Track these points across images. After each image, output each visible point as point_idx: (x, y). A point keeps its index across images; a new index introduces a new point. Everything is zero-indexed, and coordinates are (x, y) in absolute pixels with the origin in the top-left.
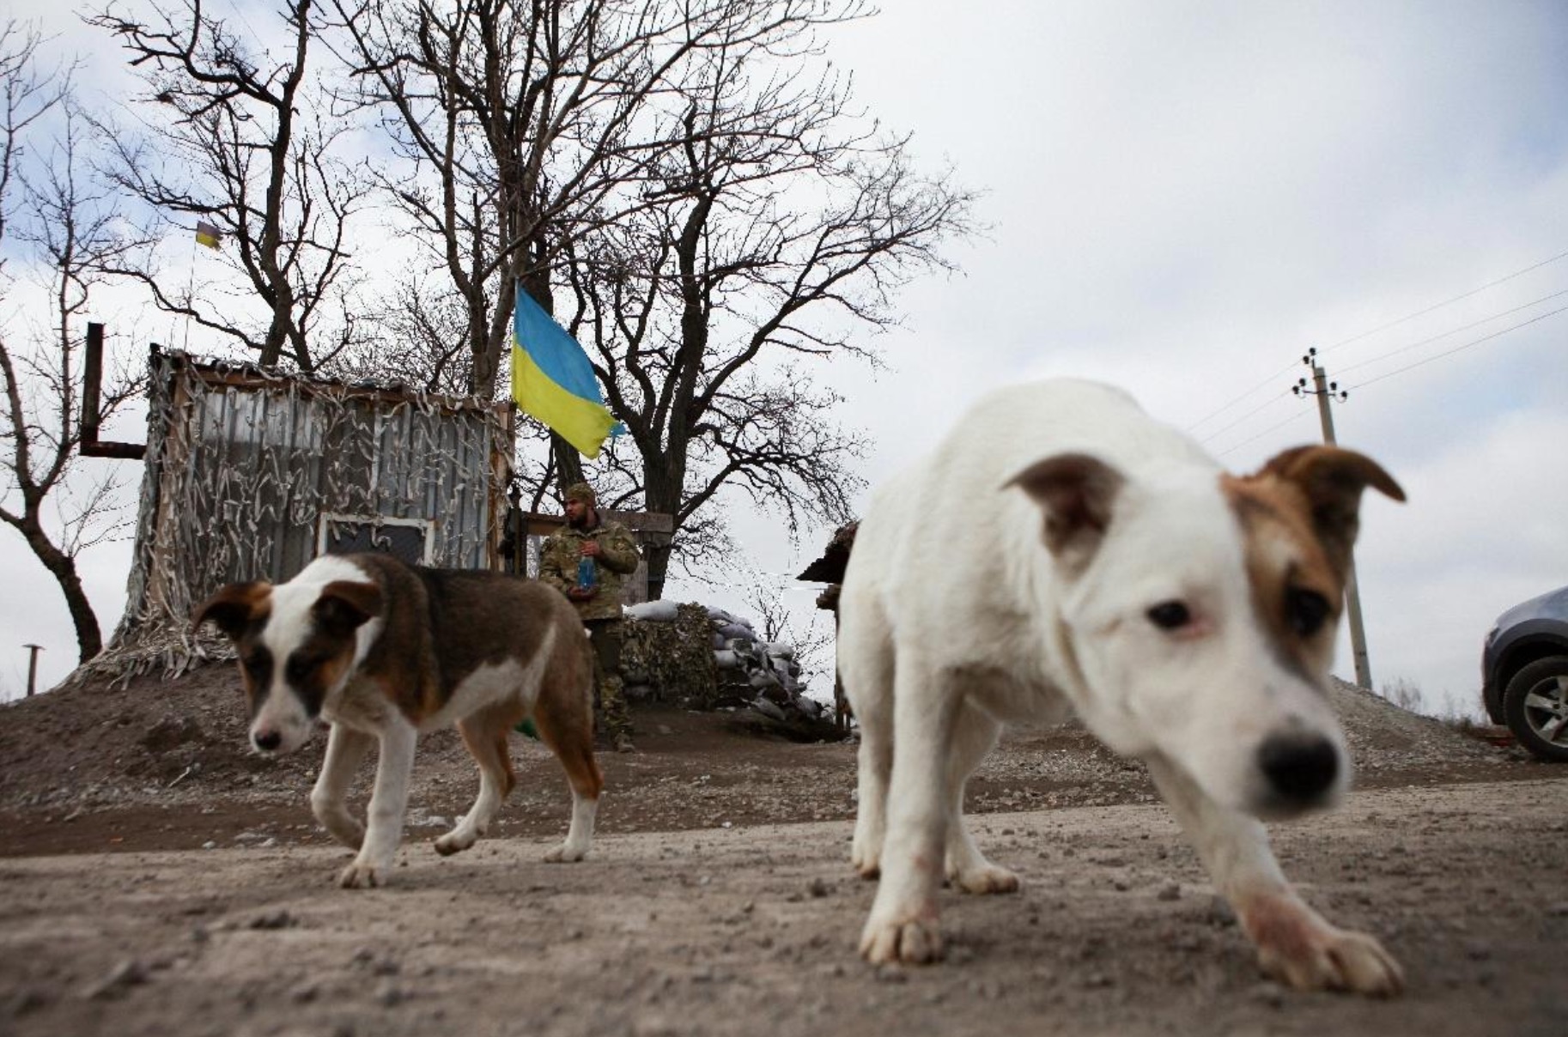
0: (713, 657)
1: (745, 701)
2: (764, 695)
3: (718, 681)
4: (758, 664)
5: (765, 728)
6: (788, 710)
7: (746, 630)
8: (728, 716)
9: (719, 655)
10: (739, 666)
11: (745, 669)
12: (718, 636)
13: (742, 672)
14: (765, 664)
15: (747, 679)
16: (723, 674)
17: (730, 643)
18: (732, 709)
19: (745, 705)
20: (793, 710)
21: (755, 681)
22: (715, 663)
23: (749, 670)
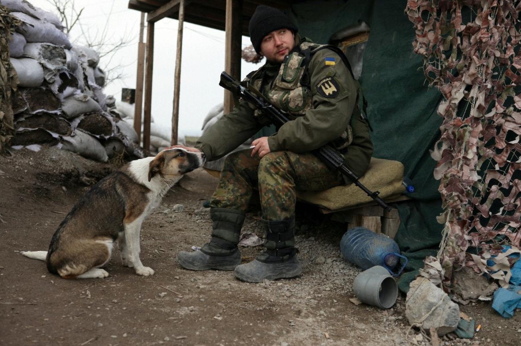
0: (10, 69)
1: (55, 135)
2: (80, 126)
3: (15, 107)
4: (72, 82)
5: (84, 178)
6: (110, 147)
7: (58, 32)
8: (31, 161)
9: (17, 65)
10: (45, 82)
11: (55, 88)
12: (18, 38)
13: (51, 92)
14: (81, 82)
15: (58, 104)
16: (24, 95)
17: (35, 49)
18: (35, 148)
19: (55, 142)
20: (117, 145)
21: (69, 107)
22: (11, 79)
23: (61, 89)
